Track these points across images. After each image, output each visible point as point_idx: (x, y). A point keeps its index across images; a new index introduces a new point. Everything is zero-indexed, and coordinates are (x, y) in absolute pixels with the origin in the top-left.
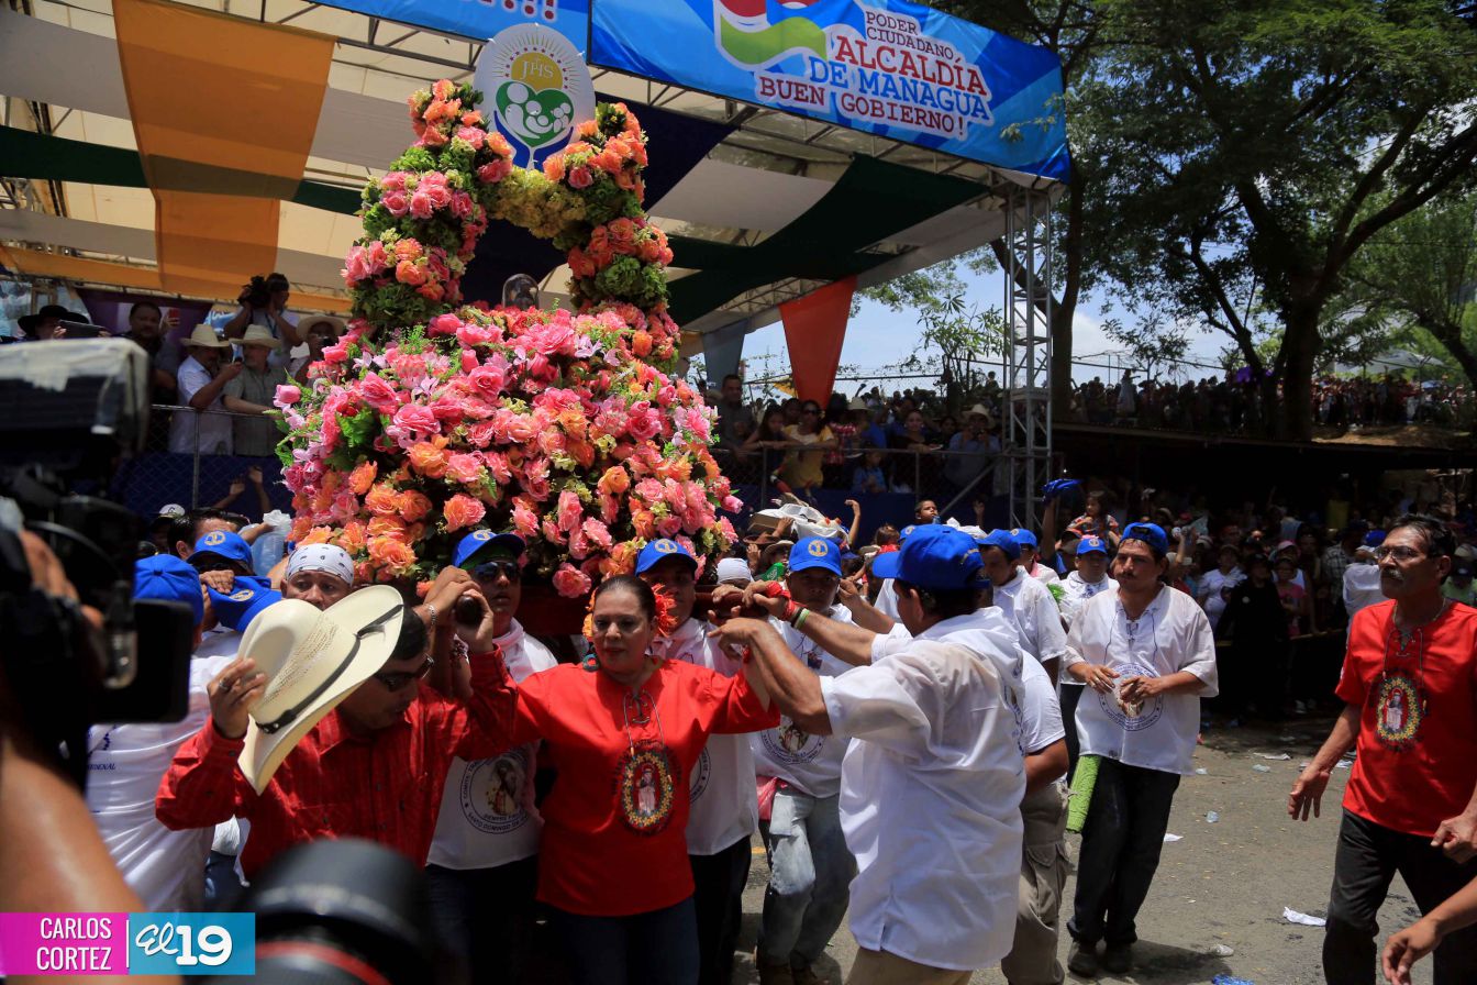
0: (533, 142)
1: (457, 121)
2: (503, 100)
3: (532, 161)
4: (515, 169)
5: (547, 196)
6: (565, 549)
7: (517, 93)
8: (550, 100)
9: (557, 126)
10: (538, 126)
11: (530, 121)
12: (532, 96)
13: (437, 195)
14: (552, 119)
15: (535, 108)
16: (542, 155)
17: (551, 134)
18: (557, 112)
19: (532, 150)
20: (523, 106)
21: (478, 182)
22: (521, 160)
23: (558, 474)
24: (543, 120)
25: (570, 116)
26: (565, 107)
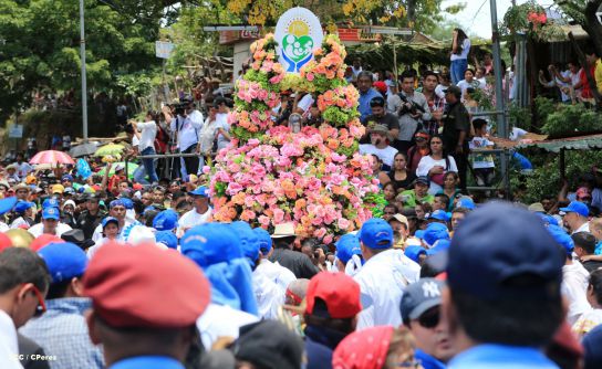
0: (296, 60)
1: (265, 59)
2: (285, 43)
3: (296, 69)
4: (287, 75)
5: (299, 83)
7: (291, 39)
8: (303, 40)
9: (306, 52)
11: (296, 51)
12: (296, 40)
13: (252, 93)
14: (304, 49)
15: (297, 44)
17: (304, 55)
18: (306, 45)
19: (296, 63)
20: (293, 44)
21: (270, 85)
22: (291, 69)
25: (312, 47)
26: (310, 43)
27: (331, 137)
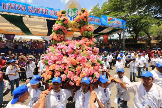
1: (62, 16)
2: (68, 11)
3: (73, 19)
4: (70, 21)
5: (74, 24)
6: (70, 79)
7: (70, 10)
8: (74, 10)
9: (76, 13)
10: (73, 14)
11: (72, 13)
12: (72, 10)
13: (58, 27)
15: (73, 11)
16: (74, 18)
17: (75, 15)
18: (76, 11)
19: (72, 18)
20: (71, 12)
21: (64, 24)
22: (71, 20)
23: (69, 68)
24: (74, 13)
25: (78, 12)
26: (77, 10)
27: (87, 41)
